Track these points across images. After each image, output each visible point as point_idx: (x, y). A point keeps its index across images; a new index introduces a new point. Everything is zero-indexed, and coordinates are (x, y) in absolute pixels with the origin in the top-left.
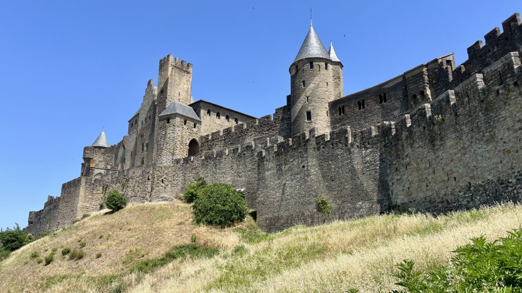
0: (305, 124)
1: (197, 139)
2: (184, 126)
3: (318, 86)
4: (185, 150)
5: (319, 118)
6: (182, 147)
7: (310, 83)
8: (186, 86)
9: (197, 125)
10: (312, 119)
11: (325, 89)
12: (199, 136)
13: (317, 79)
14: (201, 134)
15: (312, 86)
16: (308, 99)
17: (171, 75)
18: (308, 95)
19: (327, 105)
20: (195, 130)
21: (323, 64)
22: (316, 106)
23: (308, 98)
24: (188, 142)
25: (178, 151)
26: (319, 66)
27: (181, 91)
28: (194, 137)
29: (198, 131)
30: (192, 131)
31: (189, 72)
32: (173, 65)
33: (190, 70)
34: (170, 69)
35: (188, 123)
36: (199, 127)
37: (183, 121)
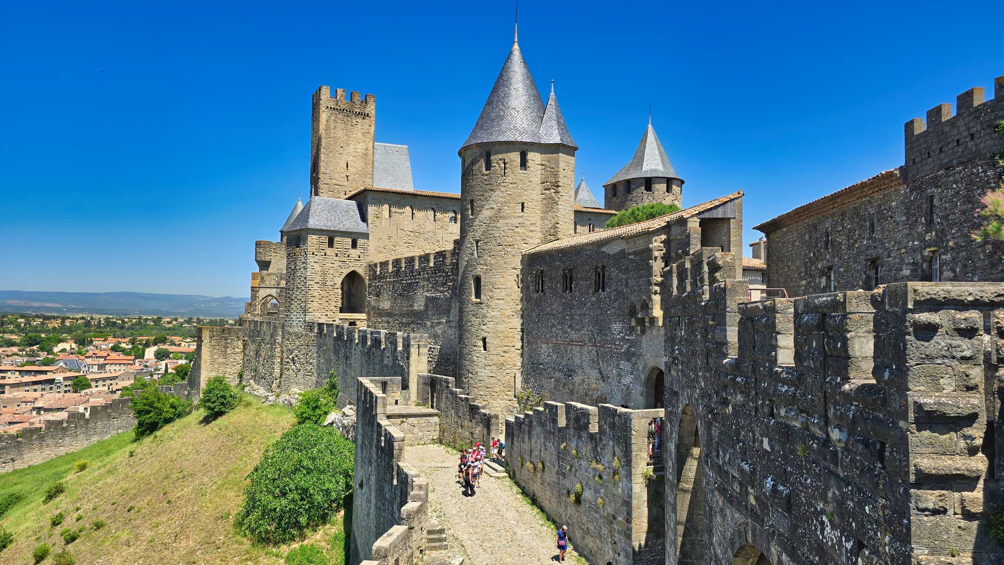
0: (471, 307)
1: (361, 271)
2: (329, 251)
3: (498, 216)
4: (333, 297)
5: (497, 293)
6: (324, 293)
7: (483, 206)
8: (361, 146)
9: (360, 241)
10: (482, 296)
11: (515, 221)
12: (365, 265)
13: (497, 197)
14: (368, 259)
15: (486, 213)
16: (477, 246)
17: (327, 129)
18: (478, 235)
19: (517, 262)
20: (354, 253)
21: (515, 157)
22: (491, 265)
23: (477, 242)
24: (339, 281)
25: (315, 304)
26: (505, 164)
27: (350, 159)
28: (353, 269)
29: (362, 255)
30: (348, 256)
31: (368, 114)
32: (331, 108)
33: (371, 108)
34: (324, 116)
35: (337, 243)
36: (363, 246)
37: (325, 241)
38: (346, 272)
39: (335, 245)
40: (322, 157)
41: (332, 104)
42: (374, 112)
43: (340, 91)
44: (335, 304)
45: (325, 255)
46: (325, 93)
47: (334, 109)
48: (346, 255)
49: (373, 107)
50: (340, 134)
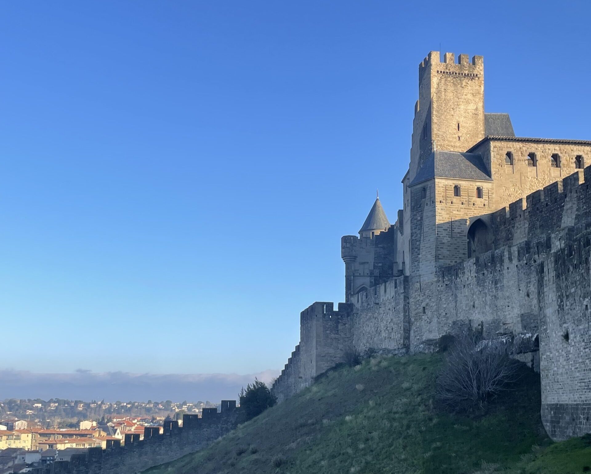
2: (456, 199)
4: (460, 244)
8: (472, 107)
9: (485, 189)
12: (489, 212)
17: (439, 92)
20: (479, 201)
24: (466, 229)
25: (444, 251)
27: (461, 120)
28: (479, 217)
29: (486, 203)
30: (474, 204)
31: (477, 75)
32: (441, 72)
33: (480, 69)
34: (435, 80)
35: (463, 191)
36: (487, 194)
37: (451, 189)
38: (472, 220)
40: (435, 119)
41: (442, 68)
42: (482, 73)
43: (449, 55)
44: (463, 252)
45: (452, 203)
46: (435, 58)
47: (444, 72)
48: (472, 202)
49: (482, 68)
50: (450, 95)
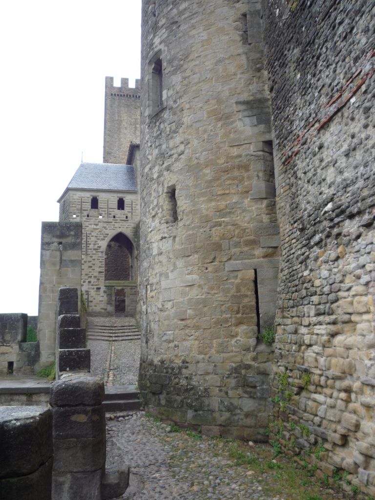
1: (128, 232)
2: (92, 212)
4: (96, 262)
9: (128, 200)
20: (122, 213)
24: (103, 244)
28: (119, 230)
29: (129, 215)
30: (114, 217)
35: (101, 203)
36: (131, 206)
37: (88, 201)
38: (112, 233)
39: (100, 205)
41: (116, 91)
44: (100, 270)
45: (88, 216)
46: (109, 82)
47: (118, 95)
48: (112, 215)
50: (124, 116)
